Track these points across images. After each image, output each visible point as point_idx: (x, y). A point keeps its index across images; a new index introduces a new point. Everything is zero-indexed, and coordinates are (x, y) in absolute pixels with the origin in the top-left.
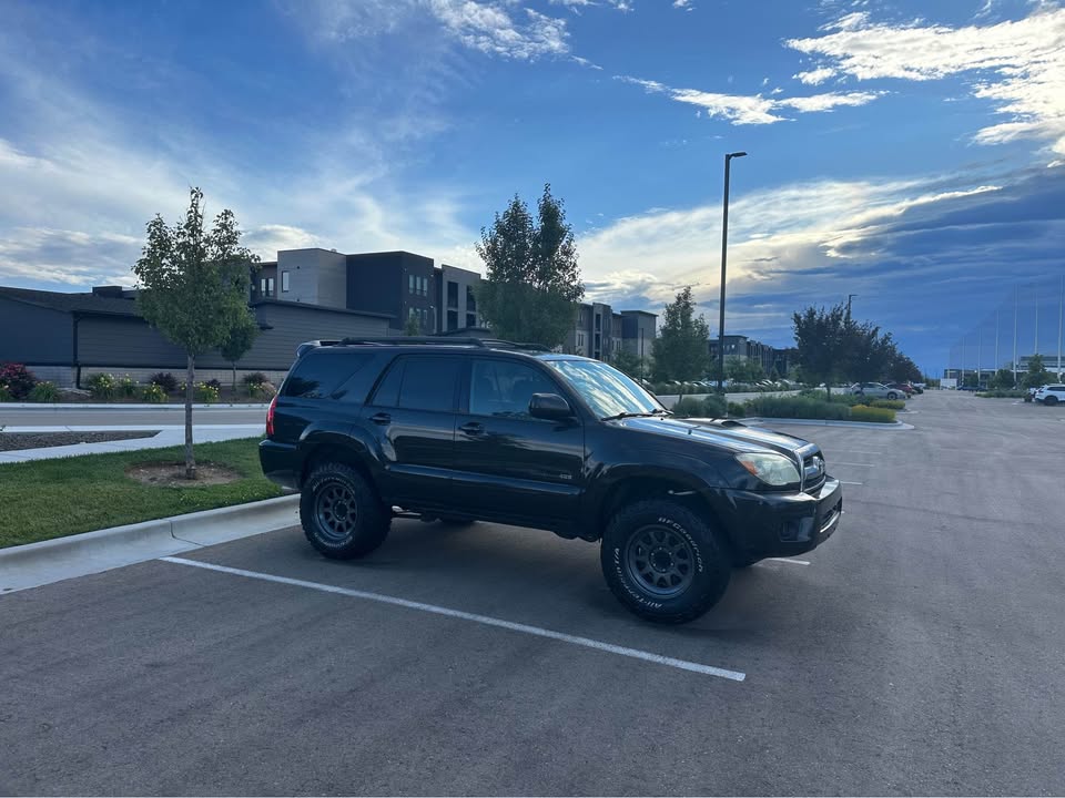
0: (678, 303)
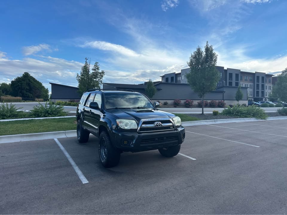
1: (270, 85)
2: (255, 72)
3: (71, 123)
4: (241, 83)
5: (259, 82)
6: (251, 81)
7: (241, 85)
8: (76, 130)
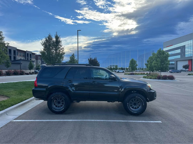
4: (17, 57)
6: (23, 56)
7: (17, 58)
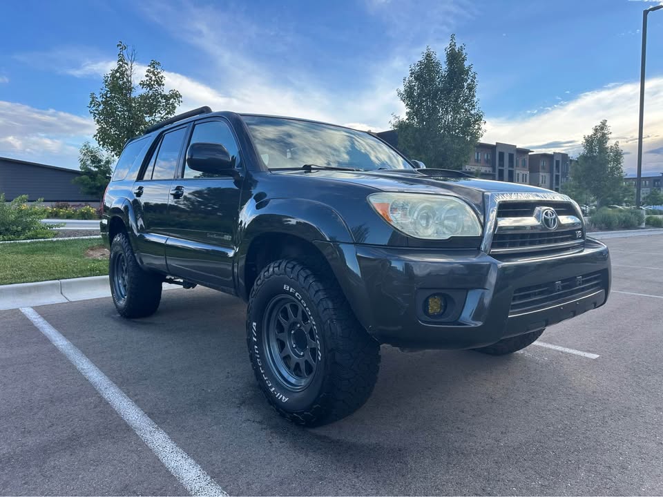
0: (595, 134)
1: (525, 172)
2: (495, 144)
3: (76, 255)
5: (503, 166)
8: (108, 276)
